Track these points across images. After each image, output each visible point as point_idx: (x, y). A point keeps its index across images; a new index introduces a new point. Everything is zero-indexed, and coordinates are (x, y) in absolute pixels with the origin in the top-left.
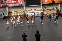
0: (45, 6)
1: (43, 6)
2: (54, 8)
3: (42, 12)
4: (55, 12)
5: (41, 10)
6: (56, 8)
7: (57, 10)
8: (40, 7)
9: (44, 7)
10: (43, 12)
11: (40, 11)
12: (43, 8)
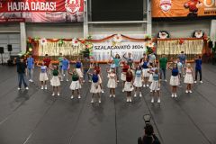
0: (161, 25)
1: (153, 26)
2: (194, 35)
3: (152, 46)
4: (199, 50)
5: (147, 39)
6: (201, 35)
7: (205, 41)
8: (145, 29)
9: (158, 29)
10: (155, 48)
11: (143, 44)
12: (153, 31)
